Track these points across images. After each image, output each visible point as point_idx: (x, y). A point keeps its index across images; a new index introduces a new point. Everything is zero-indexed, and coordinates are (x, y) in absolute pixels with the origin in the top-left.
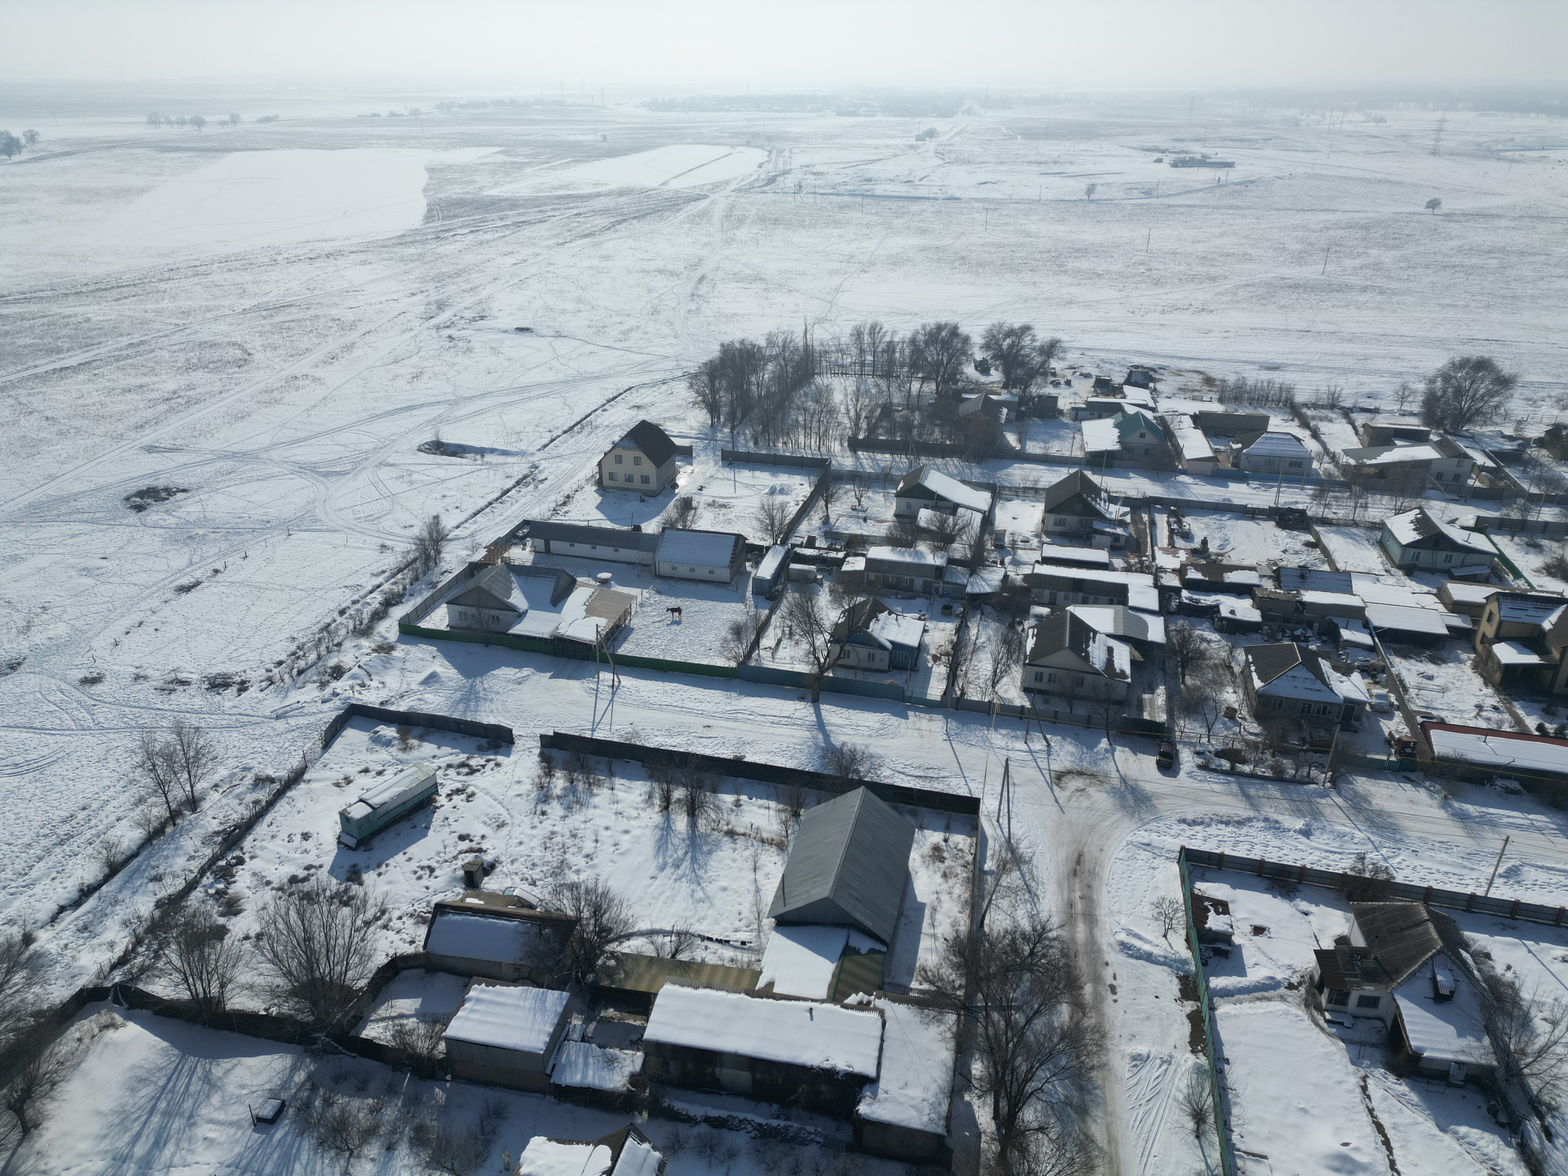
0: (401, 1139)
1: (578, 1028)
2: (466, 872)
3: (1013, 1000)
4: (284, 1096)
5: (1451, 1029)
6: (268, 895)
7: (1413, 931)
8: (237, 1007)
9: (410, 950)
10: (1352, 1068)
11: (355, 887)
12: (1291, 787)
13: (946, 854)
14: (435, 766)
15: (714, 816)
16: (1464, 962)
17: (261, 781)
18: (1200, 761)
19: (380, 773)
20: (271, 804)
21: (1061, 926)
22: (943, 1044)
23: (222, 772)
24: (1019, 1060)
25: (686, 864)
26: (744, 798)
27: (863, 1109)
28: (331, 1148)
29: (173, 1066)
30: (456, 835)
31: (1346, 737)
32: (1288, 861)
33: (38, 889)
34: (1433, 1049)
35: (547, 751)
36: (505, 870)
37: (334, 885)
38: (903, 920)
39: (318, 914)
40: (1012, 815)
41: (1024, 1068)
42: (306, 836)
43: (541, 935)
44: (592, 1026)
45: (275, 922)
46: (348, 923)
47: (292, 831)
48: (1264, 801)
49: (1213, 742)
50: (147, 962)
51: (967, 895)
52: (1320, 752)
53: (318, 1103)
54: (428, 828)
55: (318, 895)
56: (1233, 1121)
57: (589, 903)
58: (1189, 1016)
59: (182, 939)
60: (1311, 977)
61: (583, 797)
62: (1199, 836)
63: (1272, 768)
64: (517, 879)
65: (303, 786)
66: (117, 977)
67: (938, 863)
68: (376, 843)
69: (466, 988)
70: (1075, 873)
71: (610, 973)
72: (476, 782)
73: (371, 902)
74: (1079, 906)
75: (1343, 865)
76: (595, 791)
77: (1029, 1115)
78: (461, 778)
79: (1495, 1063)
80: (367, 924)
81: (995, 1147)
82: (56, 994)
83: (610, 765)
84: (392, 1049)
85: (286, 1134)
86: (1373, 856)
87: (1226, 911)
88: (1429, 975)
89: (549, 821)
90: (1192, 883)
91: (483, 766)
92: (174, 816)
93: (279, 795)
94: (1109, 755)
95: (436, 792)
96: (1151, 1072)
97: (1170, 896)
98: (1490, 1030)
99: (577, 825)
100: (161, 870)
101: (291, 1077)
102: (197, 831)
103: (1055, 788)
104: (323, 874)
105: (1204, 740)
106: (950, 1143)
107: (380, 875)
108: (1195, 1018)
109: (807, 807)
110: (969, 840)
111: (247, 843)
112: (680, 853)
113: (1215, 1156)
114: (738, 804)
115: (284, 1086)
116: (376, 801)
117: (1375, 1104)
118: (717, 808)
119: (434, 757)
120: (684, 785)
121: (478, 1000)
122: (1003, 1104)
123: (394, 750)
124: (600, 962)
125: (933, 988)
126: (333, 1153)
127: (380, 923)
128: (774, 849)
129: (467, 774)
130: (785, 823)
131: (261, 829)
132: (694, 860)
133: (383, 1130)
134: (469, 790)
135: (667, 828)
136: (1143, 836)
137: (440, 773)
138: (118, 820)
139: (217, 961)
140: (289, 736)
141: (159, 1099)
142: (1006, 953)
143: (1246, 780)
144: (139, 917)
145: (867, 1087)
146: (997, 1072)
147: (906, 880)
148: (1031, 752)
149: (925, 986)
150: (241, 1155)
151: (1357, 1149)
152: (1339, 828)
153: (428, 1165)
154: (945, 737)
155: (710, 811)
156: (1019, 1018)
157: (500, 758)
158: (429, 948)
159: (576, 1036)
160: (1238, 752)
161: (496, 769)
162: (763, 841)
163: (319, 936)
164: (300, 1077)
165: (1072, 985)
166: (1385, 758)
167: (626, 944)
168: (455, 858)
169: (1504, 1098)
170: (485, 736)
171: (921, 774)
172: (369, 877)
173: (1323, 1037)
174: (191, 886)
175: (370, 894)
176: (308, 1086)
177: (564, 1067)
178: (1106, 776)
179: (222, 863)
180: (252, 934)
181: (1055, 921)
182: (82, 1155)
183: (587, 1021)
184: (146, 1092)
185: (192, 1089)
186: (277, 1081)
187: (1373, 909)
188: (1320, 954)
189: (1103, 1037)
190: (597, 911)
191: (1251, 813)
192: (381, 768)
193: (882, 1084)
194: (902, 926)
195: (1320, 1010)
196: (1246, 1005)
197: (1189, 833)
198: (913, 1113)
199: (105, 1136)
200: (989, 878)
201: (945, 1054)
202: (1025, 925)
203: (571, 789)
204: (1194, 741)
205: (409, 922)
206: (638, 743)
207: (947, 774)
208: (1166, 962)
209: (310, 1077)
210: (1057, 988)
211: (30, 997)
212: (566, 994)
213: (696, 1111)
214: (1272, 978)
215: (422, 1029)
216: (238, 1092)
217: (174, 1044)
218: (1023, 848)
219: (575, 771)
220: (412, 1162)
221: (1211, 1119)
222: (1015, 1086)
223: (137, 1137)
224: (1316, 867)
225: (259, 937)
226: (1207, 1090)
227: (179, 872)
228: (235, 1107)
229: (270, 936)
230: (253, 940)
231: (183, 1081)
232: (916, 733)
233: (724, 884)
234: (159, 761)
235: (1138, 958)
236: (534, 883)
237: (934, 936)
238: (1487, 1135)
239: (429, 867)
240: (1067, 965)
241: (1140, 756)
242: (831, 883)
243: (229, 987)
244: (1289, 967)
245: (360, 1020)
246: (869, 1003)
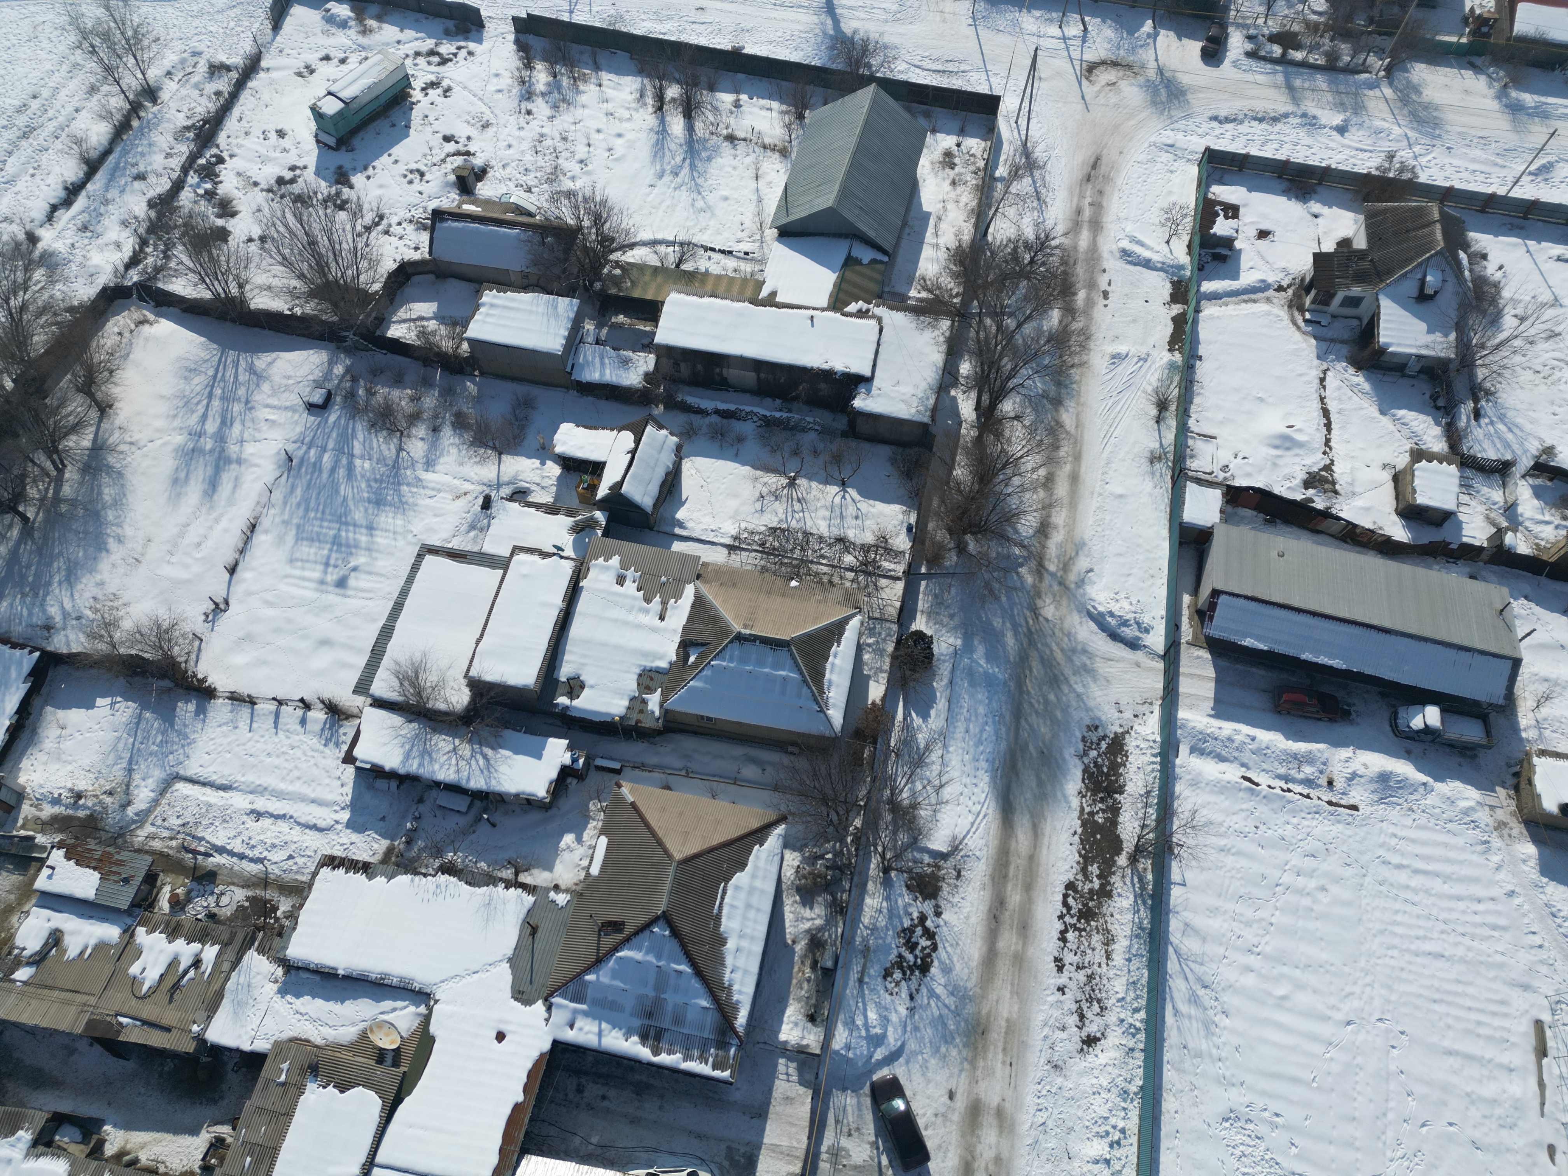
0: (443, 423)
1: (592, 332)
2: (458, 177)
3: (1008, 306)
4: (329, 386)
5: (1423, 326)
6: (259, 197)
7: (1419, 233)
8: (261, 306)
9: (416, 256)
10: (1316, 362)
11: (346, 191)
12: (1341, 76)
13: (957, 160)
14: (401, 53)
15: (711, 118)
16: (1458, 263)
17: (216, 69)
18: (1249, 47)
19: (343, 61)
20: (234, 96)
21: (1065, 234)
22: (936, 348)
23: (170, 59)
24: (1006, 359)
25: (685, 171)
26: (744, 97)
27: (858, 403)
28: (382, 429)
29: (216, 358)
30: (440, 135)
31: (1420, 14)
32: (1314, 161)
33: (21, 185)
34: (1399, 345)
35: (523, 38)
36: (497, 175)
37: (324, 188)
38: (907, 230)
39: (316, 217)
40: (1033, 115)
41: (1009, 367)
42: (281, 134)
43: (544, 243)
44: (605, 331)
45: (274, 225)
46: (348, 227)
47: (265, 127)
48: (1308, 94)
49: (1270, 23)
50: (159, 263)
51: (974, 203)
52: (1385, 34)
53: (361, 392)
54: (408, 127)
55: (310, 197)
56: (1193, 408)
57: (588, 212)
58: (1174, 319)
59: (186, 240)
60: (1303, 280)
61: (569, 95)
62: (1228, 135)
63: (1327, 54)
64: (511, 185)
65: (262, 75)
66: (134, 276)
67: (947, 170)
68: (356, 142)
69: (478, 293)
70: (1088, 179)
71: (617, 281)
72: (450, 73)
73: (366, 207)
74: (1087, 213)
75: (1369, 164)
76: (581, 88)
77: (1008, 406)
78: (433, 68)
79: (1453, 356)
80: (368, 229)
81: (974, 433)
82: (81, 291)
83: (594, 55)
84: (419, 347)
85: (339, 418)
86: (1404, 155)
87: (1236, 216)
88: (1419, 276)
89: (535, 122)
90: (1208, 186)
91: (455, 55)
92: (135, 108)
93: (240, 85)
94: (1150, 41)
95: (409, 85)
96: (1126, 369)
97: (1182, 201)
98: (1461, 327)
99: (566, 126)
100: (142, 168)
101: (330, 371)
102: (165, 125)
103: (1084, 82)
104: (309, 175)
105: (1260, 21)
106: (934, 430)
107: (368, 178)
108: (1179, 322)
109: (813, 108)
110: (983, 144)
111: (222, 138)
112: (679, 159)
113: (1170, 437)
114: (737, 105)
115: (327, 375)
116: (347, 94)
117: (1328, 393)
118: (715, 110)
119: (399, 42)
120: (678, 82)
121: (492, 305)
122: (986, 398)
123: (352, 33)
124: (605, 271)
125: (931, 296)
126: (385, 433)
127: (380, 228)
128: (777, 155)
129: (439, 64)
130: (788, 126)
131: (231, 125)
132: (693, 167)
133: (425, 416)
134: (445, 83)
135: (662, 131)
136: (1169, 136)
137: (409, 62)
138: (77, 111)
139: (228, 262)
140: (232, 13)
141: (213, 386)
142: (1006, 262)
143: (1294, 69)
144: (136, 218)
145: (862, 385)
146: (983, 371)
147: (913, 187)
148: (1064, 38)
149: (924, 295)
150: (303, 434)
151: (1299, 430)
152: (1379, 123)
153: (472, 444)
154: (970, 21)
155: (707, 113)
156: (1010, 323)
157: (472, 46)
158: (435, 255)
159: (590, 339)
160: (1295, 35)
161: (470, 59)
162: (765, 147)
163: (323, 241)
164: (339, 370)
165: (1067, 290)
166: (1454, 39)
167: (630, 253)
168: (444, 161)
169: (1449, 386)
170: (451, 18)
171: (940, 68)
172: (358, 179)
173: (1298, 335)
174: (178, 186)
175: (363, 197)
176: (348, 377)
177: (582, 367)
178: (1143, 67)
179: (202, 161)
180: (255, 236)
181: (1060, 229)
182: (158, 430)
183: (599, 326)
184: (199, 381)
185: (241, 378)
186: (318, 374)
187: (1385, 211)
188: (1318, 257)
189: (1088, 338)
190: (598, 220)
191: (1290, 108)
192: (343, 55)
193: (876, 382)
194: (905, 236)
195: (1302, 310)
196: (1230, 307)
197: (1217, 132)
198: (903, 406)
199: (175, 416)
200: (999, 185)
201: (936, 356)
202: (1029, 233)
203: (555, 85)
204: (1249, 22)
205: (410, 228)
206: (623, 29)
207: (967, 68)
208: (1163, 268)
209: (348, 370)
210: (1051, 295)
211: (58, 295)
212: (576, 301)
213: (707, 404)
214: (1263, 281)
215: (443, 330)
216: (284, 382)
217: (211, 339)
218: (1039, 154)
219: (556, 63)
220: (457, 441)
221: (1173, 407)
222: (998, 383)
223: (204, 418)
224: (1341, 167)
225: (263, 239)
226: (1175, 383)
227: (161, 170)
228: (286, 395)
229: (273, 239)
230: (258, 242)
231: (230, 372)
232: (938, 17)
233: (725, 193)
234: (97, 42)
235: (1136, 264)
236: (529, 190)
237: (937, 246)
238: (1422, 417)
239: (418, 171)
240: (1065, 273)
241: (1185, 41)
242: (835, 193)
243: (248, 287)
244: (1284, 270)
245: (382, 321)
246: (868, 311)
